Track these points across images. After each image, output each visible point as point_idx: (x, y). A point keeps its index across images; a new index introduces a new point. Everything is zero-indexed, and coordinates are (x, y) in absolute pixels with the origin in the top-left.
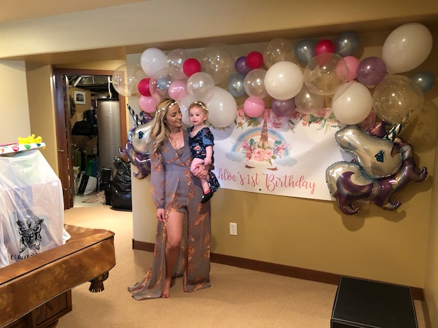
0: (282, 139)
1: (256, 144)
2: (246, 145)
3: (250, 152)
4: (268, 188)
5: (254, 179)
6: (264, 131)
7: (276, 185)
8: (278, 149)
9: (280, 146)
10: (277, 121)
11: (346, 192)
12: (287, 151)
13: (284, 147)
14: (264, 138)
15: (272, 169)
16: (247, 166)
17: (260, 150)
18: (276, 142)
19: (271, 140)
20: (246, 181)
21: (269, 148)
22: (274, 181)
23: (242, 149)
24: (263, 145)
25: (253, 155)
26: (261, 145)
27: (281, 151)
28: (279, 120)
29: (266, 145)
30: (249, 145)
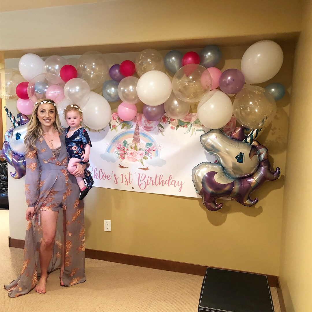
0: (153, 141)
1: (129, 146)
2: (119, 147)
3: (123, 153)
4: (140, 186)
5: (128, 178)
6: (137, 133)
7: (147, 184)
8: (149, 150)
9: (151, 147)
10: (148, 125)
11: (210, 190)
12: (157, 152)
13: (154, 149)
14: (136, 140)
15: (144, 169)
16: (121, 167)
17: (133, 151)
18: (147, 144)
19: (143, 142)
20: (120, 180)
21: (141, 149)
22: (146, 180)
23: (116, 150)
24: (136, 146)
25: (126, 156)
26: (133, 146)
27: (152, 152)
28: (150, 124)
29: (138, 146)
30: (122, 146)
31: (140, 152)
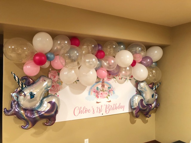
0: (111, 86)
2: (95, 91)
4: (106, 112)
5: (100, 109)
6: (103, 82)
7: (110, 110)
12: (114, 92)
13: (112, 90)
14: (103, 86)
17: (102, 92)
19: (106, 87)
23: (93, 93)
28: (110, 77)
31: (106, 92)
